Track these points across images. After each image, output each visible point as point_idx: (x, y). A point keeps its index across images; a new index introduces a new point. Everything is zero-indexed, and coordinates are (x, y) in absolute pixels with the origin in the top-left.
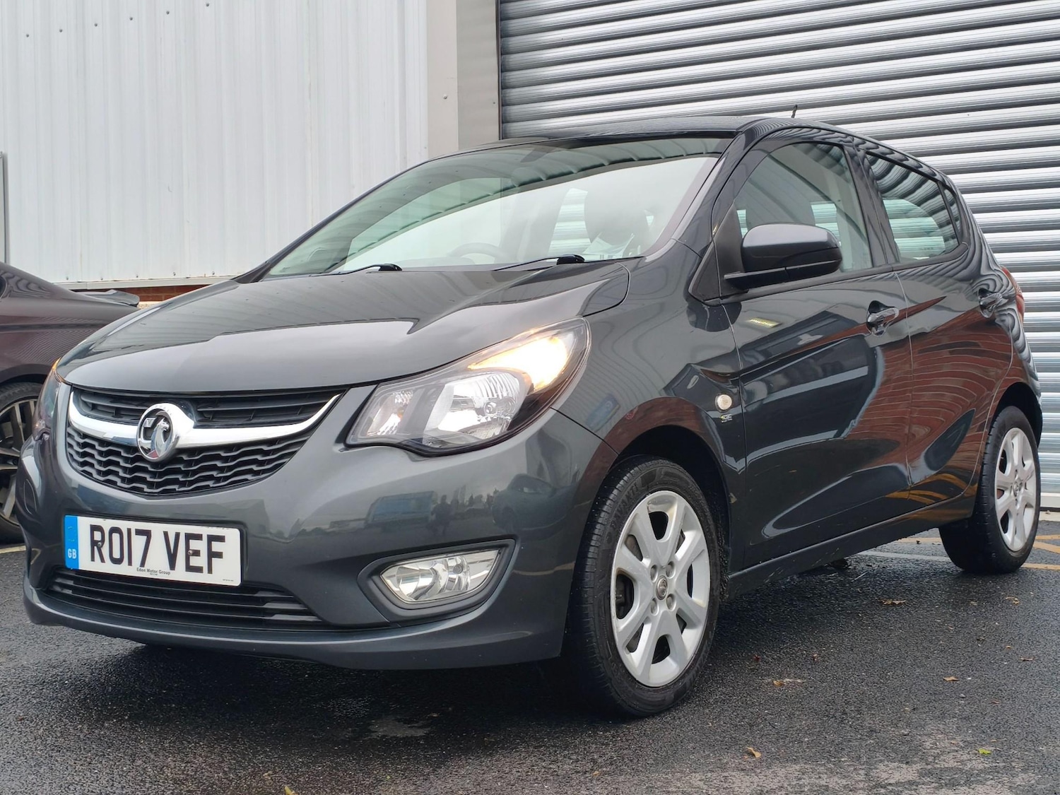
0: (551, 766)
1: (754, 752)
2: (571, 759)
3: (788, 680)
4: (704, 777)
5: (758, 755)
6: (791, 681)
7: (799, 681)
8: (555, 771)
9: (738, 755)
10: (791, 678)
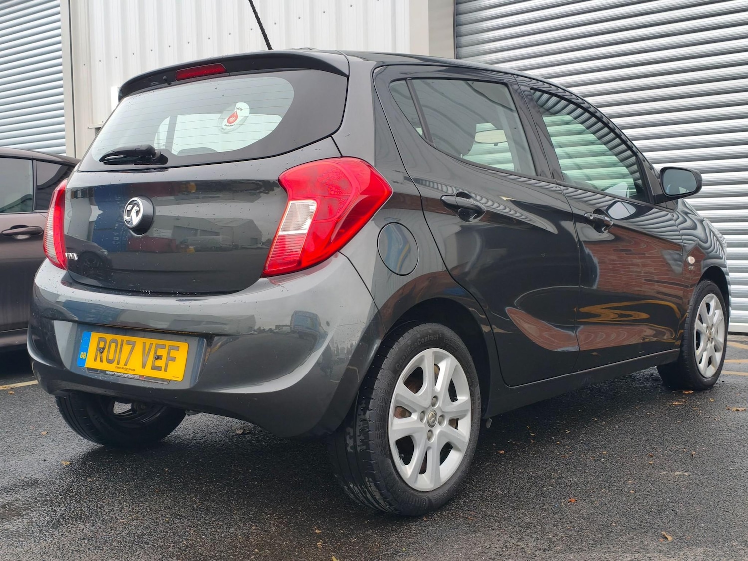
0: (519, 543)
1: (666, 536)
2: (532, 537)
3: (678, 473)
4: (633, 557)
5: (670, 538)
6: (680, 473)
7: (686, 474)
8: (522, 548)
9: (655, 537)
10: (679, 472)
